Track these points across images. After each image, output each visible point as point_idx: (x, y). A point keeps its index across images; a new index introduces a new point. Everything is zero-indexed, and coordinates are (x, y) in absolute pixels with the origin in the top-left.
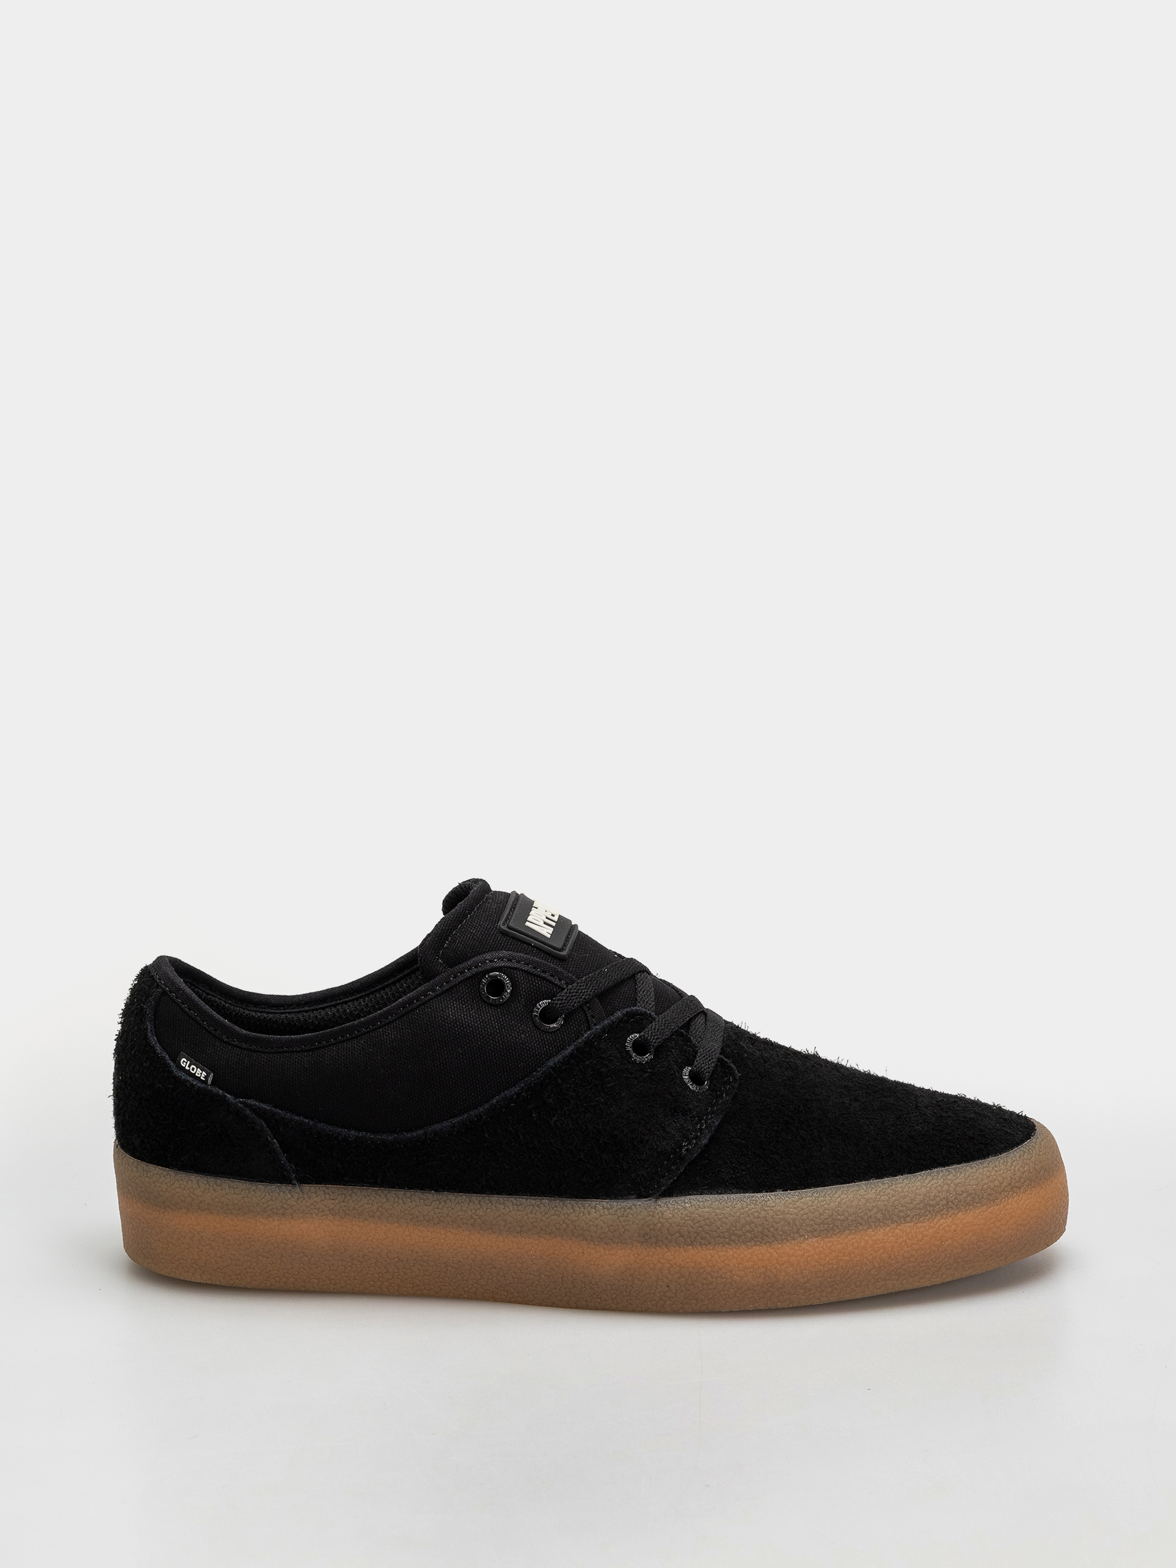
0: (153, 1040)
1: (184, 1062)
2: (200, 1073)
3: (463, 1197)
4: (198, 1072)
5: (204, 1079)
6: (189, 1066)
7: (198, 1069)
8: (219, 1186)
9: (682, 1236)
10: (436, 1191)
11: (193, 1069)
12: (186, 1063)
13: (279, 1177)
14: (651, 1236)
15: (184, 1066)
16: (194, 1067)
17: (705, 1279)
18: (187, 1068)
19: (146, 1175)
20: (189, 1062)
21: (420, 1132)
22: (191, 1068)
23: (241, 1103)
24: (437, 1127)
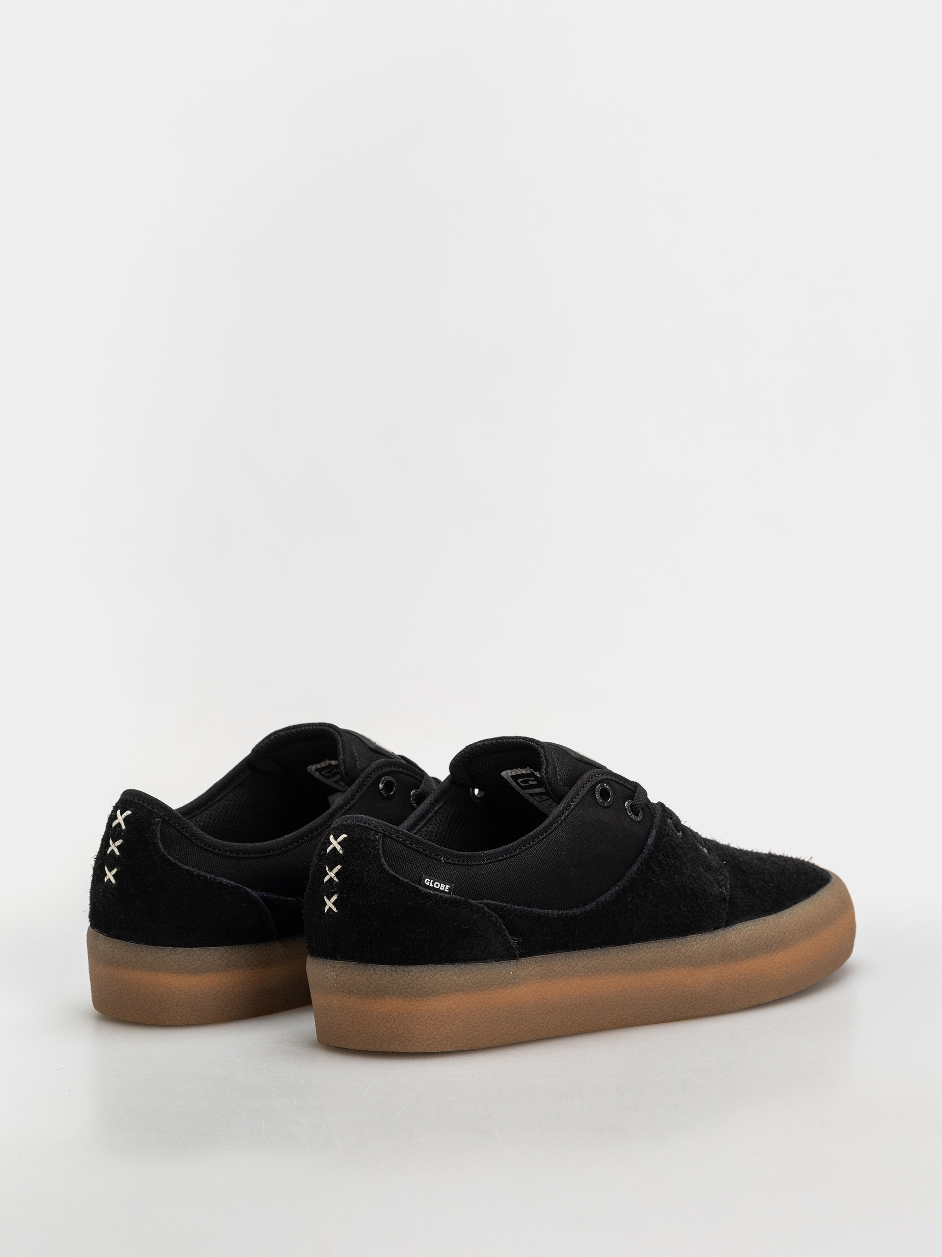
0: (387, 868)
1: (428, 882)
2: (444, 887)
3: (617, 949)
4: (442, 886)
5: (448, 891)
6: (433, 884)
7: (442, 884)
8: (470, 970)
9: (744, 952)
10: (601, 948)
11: (437, 885)
12: (430, 882)
13: (510, 955)
14: (729, 956)
15: (428, 884)
16: (438, 883)
17: (758, 980)
18: (431, 885)
19: (407, 975)
20: (432, 881)
21: (594, 904)
22: (435, 884)
23: (480, 903)
24: (602, 899)
